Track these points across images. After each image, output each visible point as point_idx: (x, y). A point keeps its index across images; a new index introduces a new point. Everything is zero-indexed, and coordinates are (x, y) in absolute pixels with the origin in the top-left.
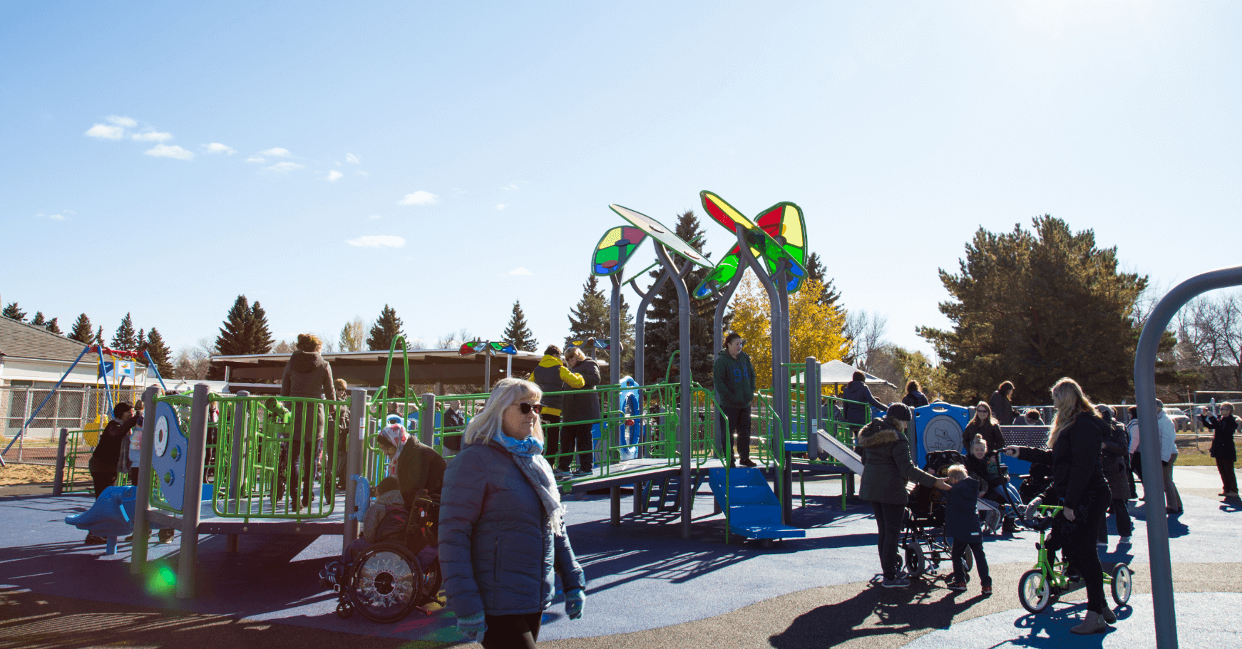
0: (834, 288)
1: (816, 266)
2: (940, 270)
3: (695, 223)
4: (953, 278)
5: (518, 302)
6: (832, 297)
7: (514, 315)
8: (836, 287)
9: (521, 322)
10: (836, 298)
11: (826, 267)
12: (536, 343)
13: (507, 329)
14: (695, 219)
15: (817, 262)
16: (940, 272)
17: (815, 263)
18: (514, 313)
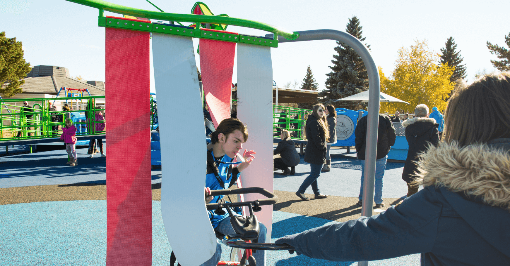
0: (460, 56)
1: (452, 44)
2: (488, 42)
3: (358, 22)
4: (495, 47)
5: (309, 66)
6: (458, 61)
7: (307, 72)
8: (461, 55)
9: (311, 75)
10: (460, 62)
11: (457, 44)
12: (318, 85)
13: (304, 78)
14: (358, 20)
15: (453, 42)
16: (488, 44)
17: (451, 43)
18: (307, 71)
